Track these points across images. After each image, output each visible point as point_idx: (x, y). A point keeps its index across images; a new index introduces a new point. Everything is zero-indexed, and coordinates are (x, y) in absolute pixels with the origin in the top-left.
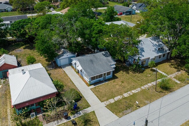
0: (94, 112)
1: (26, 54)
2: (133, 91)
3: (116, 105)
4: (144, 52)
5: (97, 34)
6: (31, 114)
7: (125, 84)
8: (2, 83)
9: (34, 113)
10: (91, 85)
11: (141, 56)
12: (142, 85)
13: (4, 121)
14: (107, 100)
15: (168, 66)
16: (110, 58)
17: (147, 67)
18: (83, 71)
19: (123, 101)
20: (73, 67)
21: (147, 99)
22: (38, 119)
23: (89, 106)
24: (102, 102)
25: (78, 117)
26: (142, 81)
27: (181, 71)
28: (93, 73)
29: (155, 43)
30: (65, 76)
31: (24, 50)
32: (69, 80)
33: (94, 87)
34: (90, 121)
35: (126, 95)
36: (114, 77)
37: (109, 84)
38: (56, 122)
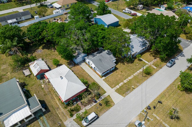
0: (109, 95)
1: (47, 55)
2: (129, 78)
3: (121, 89)
4: (134, 48)
5: (101, 39)
6: (74, 103)
7: (123, 73)
8: (42, 83)
9: (75, 102)
10: (103, 76)
11: (132, 52)
12: (134, 73)
13: (58, 110)
14: (115, 86)
15: (149, 55)
16: (112, 56)
17: (135, 58)
18: (96, 68)
19: (124, 86)
20: (86, 63)
21: (138, 82)
22: (78, 105)
23: (105, 92)
24: (112, 88)
25: (101, 100)
26: (133, 69)
27: (157, 58)
28: (103, 70)
29: (140, 40)
30: (83, 72)
31: (43, 50)
32: (87, 74)
33: (105, 78)
34: (108, 102)
35: (125, 81)
36: (116, 69)
37: (114, 75)
38: (89, 105)
